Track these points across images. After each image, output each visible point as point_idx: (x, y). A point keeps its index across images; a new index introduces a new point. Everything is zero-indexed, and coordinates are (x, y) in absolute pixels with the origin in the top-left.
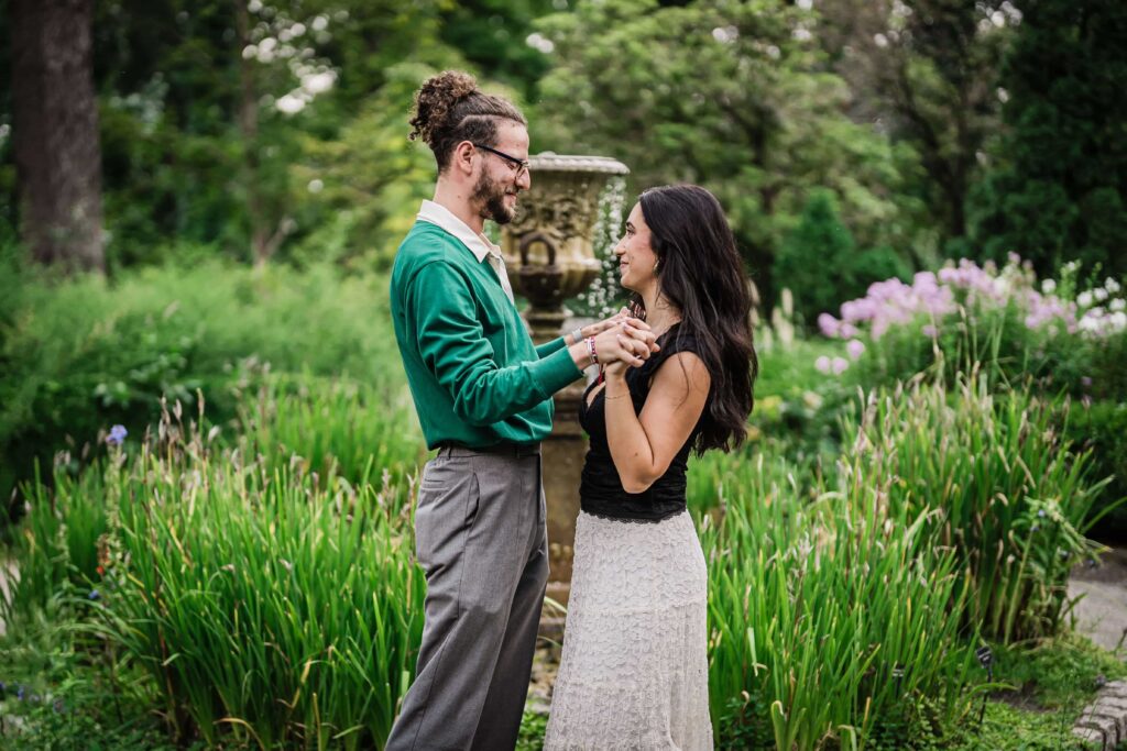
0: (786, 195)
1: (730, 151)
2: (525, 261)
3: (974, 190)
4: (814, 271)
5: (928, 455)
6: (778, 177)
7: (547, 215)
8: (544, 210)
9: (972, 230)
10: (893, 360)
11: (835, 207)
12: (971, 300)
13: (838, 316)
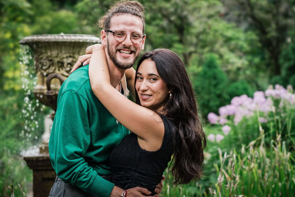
0: (194, 57)
1: (168, 36)
2: (49, 88)
3: (284, 53)
4: (209, 93)
5: (258, 183)
6: (192, 49)
7: (60, 64)
8: (58, 62)
9: (284, 72)
10: (245, 135)
11: (218, 62)
12: (281, 105)
13: (217, 114)
